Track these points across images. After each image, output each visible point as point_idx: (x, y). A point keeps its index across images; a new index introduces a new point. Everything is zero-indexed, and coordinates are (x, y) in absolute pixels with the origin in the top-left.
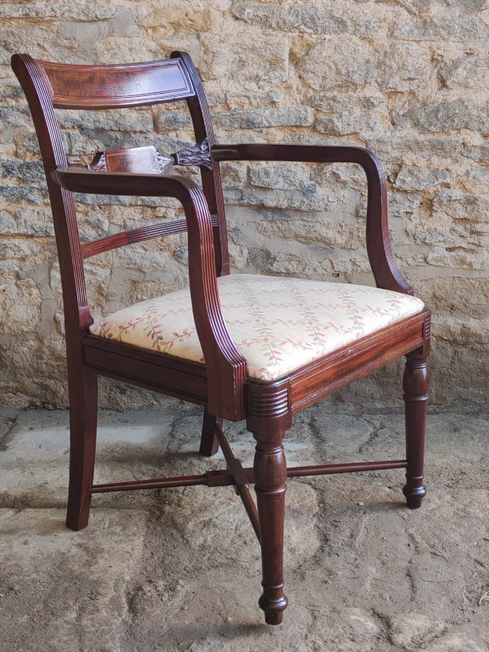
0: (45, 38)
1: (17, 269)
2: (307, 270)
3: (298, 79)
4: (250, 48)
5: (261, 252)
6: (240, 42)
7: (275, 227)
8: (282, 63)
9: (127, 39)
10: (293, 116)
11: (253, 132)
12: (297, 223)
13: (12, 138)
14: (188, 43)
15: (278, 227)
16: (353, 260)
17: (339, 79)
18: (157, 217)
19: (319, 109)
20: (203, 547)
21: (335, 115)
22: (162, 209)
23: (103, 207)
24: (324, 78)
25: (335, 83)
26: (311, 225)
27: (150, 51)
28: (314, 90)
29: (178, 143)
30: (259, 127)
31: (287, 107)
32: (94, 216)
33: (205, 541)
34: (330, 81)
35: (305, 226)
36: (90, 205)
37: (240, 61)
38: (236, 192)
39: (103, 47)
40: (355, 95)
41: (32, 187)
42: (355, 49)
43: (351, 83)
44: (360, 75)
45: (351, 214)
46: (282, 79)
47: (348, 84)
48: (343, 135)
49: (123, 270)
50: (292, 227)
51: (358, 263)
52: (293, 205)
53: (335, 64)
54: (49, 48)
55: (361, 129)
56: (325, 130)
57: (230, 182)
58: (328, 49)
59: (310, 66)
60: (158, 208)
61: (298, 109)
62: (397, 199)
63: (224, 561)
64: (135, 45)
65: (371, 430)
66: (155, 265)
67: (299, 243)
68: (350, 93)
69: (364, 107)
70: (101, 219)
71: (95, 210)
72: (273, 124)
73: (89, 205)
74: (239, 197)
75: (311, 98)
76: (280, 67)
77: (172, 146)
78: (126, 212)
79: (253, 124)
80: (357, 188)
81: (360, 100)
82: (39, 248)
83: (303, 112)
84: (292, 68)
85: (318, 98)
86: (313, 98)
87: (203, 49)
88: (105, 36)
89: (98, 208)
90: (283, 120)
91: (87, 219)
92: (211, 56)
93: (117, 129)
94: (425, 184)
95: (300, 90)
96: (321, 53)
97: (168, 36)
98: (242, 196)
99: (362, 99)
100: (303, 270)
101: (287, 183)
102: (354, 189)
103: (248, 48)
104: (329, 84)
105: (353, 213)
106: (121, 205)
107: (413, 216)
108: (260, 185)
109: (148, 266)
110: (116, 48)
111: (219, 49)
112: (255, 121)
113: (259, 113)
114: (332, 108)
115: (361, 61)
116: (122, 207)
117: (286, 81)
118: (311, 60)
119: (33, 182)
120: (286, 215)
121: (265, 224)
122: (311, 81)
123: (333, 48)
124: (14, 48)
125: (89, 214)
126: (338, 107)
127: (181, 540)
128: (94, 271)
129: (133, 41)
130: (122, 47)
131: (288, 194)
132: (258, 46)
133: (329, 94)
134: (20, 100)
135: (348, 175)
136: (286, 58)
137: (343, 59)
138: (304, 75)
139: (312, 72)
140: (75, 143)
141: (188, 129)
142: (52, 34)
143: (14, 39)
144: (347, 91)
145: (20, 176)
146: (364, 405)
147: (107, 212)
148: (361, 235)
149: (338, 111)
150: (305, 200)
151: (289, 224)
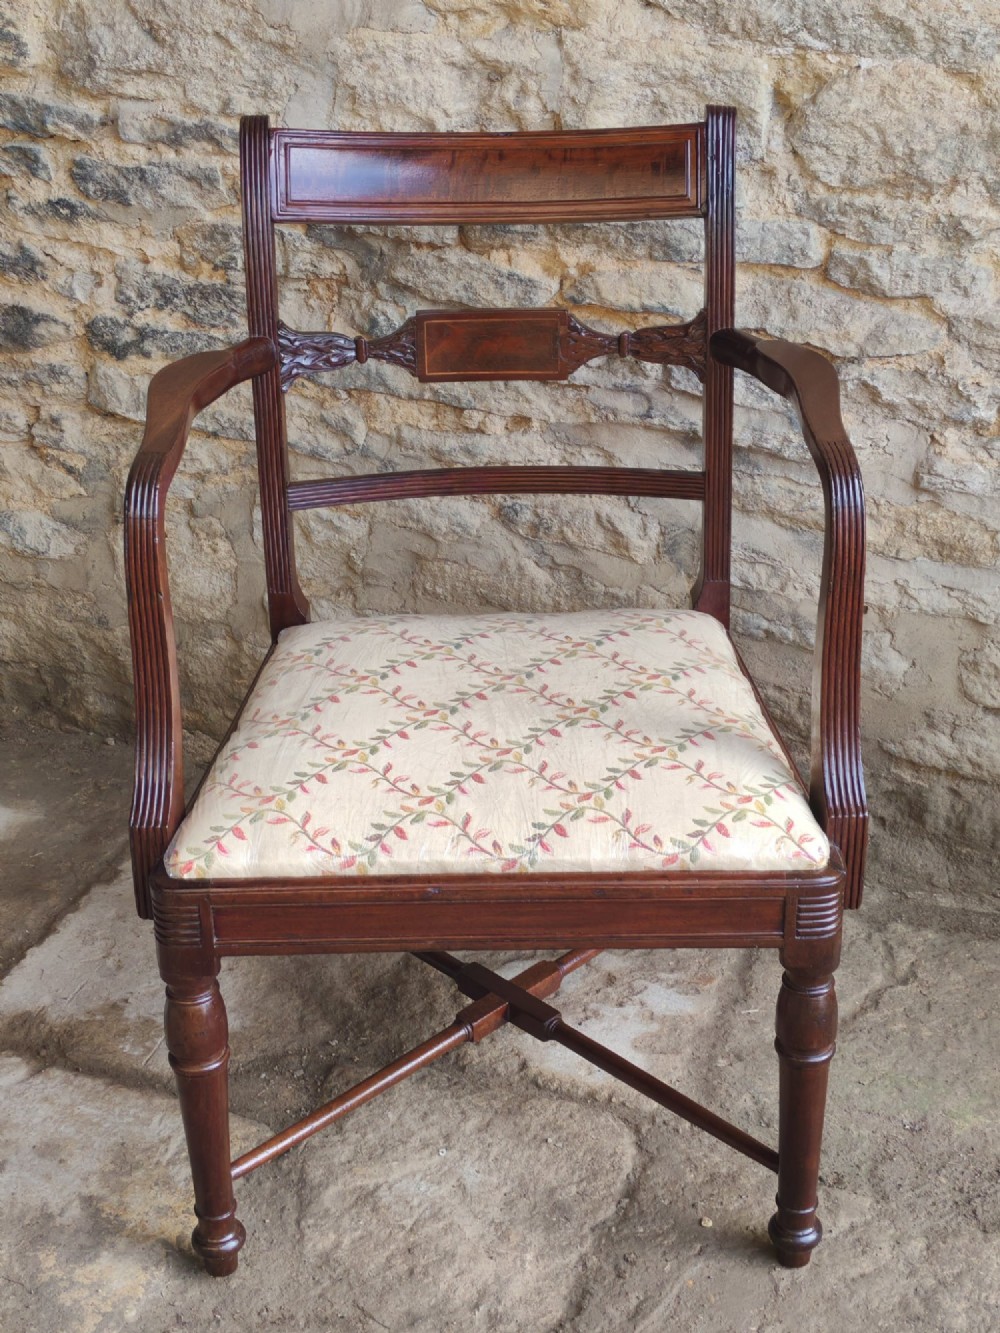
0: (230, 21)
1: (190, 495)
2: (790, 590)
3: (791, 156)
4: (678, 75)
5: (689, 535)
6: (653, 60)
8: (751, 116)
9: (399, 37)
10: (774, 242)
11: (678, 270)
12: (774, 484)
13: (171, 229)
14: (535, 55)
16: (901, 582)
17: (888, 167)
18: (467, 429)
19: (840, 231)
20: (326, 1259)
21: (874, 251)
22: (475, 414)
23: (353, 392)
24: (853, 161)
25: (877, 175)
26: (806, 493)
27: (453, 64)
28: (829, 188)
29: (510, 276)
30: (690, 261)
31: (761, 221)
32: (336, 411)
33: (337, 1246)
34: (864, 169)
35: (791, 492)
36: (329, 387)
37: (655, 103)
38: (638, 397)
39: (348, 51)
40: (926, 208)
41: (210, 337)
42: (932, 96)
43: (917, 178)
44: (942, 162)
45: (903, 480)
46: (752, 154)
47: (909, 181)
48: (892, 299)
49: (395, 531)
50: (761, 491)
51: (912, 592)
52: (765, 445)
53: (881, 132)
54: (239, 42)
55: (938, 290)
56: (851, 282)
57: (624, 375)
58: (865, 94)
59: (817, 131)
60: (466, 412)
61: (786, 226)
63: (348, 1311)
64: (417, 51)
65: (878, 979)
66: (459, 530)
67: (776, 528)
68: (916, 202)
69: (948, 239)
70: (350, 419)
71: (338, 399)
73: (325, 386)
74: (642, 410)
75: (818, 204)
76: (749, 125)
77: (497, 282)
78: (401, 411)
79: (678, 252)
80: (921, 421)
81: (938, 221)
82: (232, 458)
83: (799, 235)
84: (779, 129)
85: (834, 206)
86: (823, 205)
87: (568, 70)
88: (353, 26)
89: (344, 395)
90: (749, 249)
91: (322, 416)
92: (585, 87)
93: (381, 234)
95: (796, 182)
96: (847, 101)
97: (492, 33)
98: (650, 408)
99: (943, 219)
100: (782, 589)
101: (752, 392)
102: (914, 423)
103: (674, 76)
104: (862, 176)
105: (909, 478)
106: (393, 395)
108: (689, 390)
109: (444, 530)
110: (376, 53)
111: (602, 75)
112: (682, 248)
113: (692, 228)
114: (867, 233)
115: (948, 127)
116: (393, 400)
117: (762, 159)
118: (819, 116)
119: (213, 326)
120: (749, 463)
122: (817, 166)
123: (877, 91)
124: (167, 38)
125: (327, 404)
126: (885, 233)
127: (292, 1229)
128: (337, 522)
129: (414, 42)
130: (389, 53)
131: (755, 417)
132: (695, 74)
133: (863, 200)
134: (183, 149)
135: (899, 390)
136: (761, 106)
137: (900, 121)
138: (803, 151)
139: (821, 145)
140: (295, 255)
141: (534, 247)
142: (243, 13)
143: (165, 17)
144: (909, 197)
145: (189, 310)
147: (362, 405)
148: (922, 530)
149: (883, 242)
150: (792, 436)
151: (754, 483)
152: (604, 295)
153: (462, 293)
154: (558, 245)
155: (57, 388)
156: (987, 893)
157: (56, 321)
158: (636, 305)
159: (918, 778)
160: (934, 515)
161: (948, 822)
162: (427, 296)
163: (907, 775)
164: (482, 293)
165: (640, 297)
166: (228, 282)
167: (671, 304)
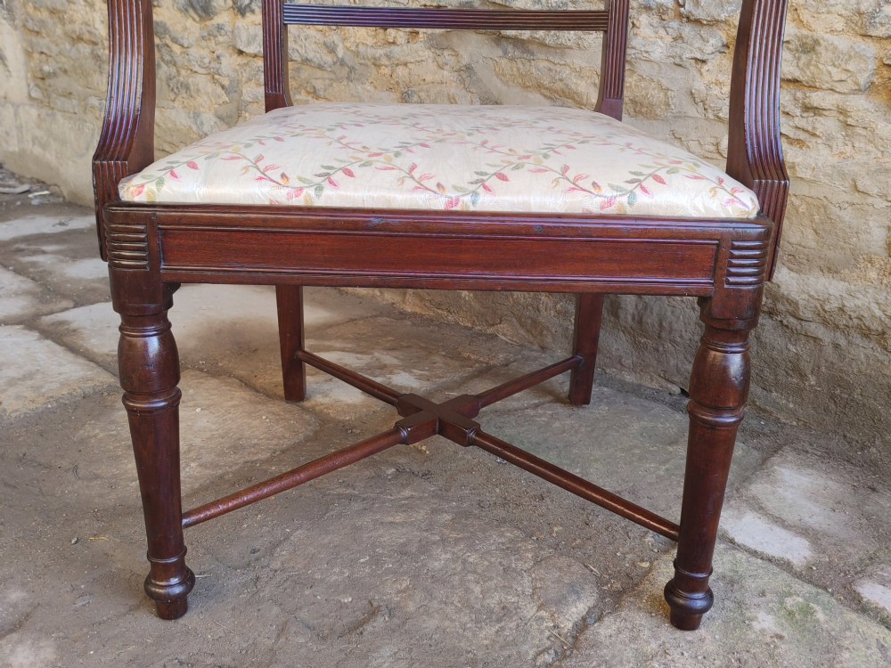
7: (515, 69)
12: (541, 65)
15: (518, 69)
26: (558, 70)
35: (550, 70)
50: (534, 70)
62: (683, 35)
67: (542, 98)
70: (337, 42)
91: (324, 41)
94: (729, 9)
107: (706, 68)
120: (529, 51)
121: (504, 62)
125: (326, 34)
146: (608, 371)
151: (531, 66)
155: (221, 39)
156: (655, 373)
161: (633, 319)
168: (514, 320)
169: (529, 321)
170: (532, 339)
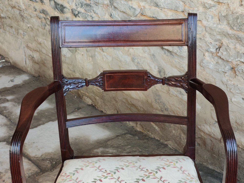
7: (168, 59)
10: (174, 5)
11: (159, 9)
12: (176, 60)
15: (169, 60)
19: (186, 4)
26: (182, 63)
35: (179, 63)
50: (174, 62)
52: (174, 51)
55: (203, 19)
62: (219, 62)
66: (125, 62)
67: (177, 71)
69: (204, 7)
72: (165, 7)
80: (202, 50)
81: (202, 3)
83: (178, 4)
90: (169, 6)
94: (232, 58)
107: (226, 74)
109: (123, 61)
112: (158, 4)
114: (190, 5)
119: (88, 12)
120: (172, 55)
121: (165, 56)
126: (193, 5)
145: (85, 8)
148: (202, 76)
149: (192, 7)
150: (178, 50)
151: (173, 60)
152: (146, 13)
153: (124, 10)
154: (139, 1)
156: (218, 167)
157: (67, 8)
158: (151, 16)
159: (205, 136)
160: (204, 72)
161: (210, 148)
162: (119, 10)
163: (202, 134)
164: (127, 10)
165: (152, 14)
166: (90, 3)
167: (157, 17)
168: (173, 140)
169: (178, 142)
170: (179, 148)
